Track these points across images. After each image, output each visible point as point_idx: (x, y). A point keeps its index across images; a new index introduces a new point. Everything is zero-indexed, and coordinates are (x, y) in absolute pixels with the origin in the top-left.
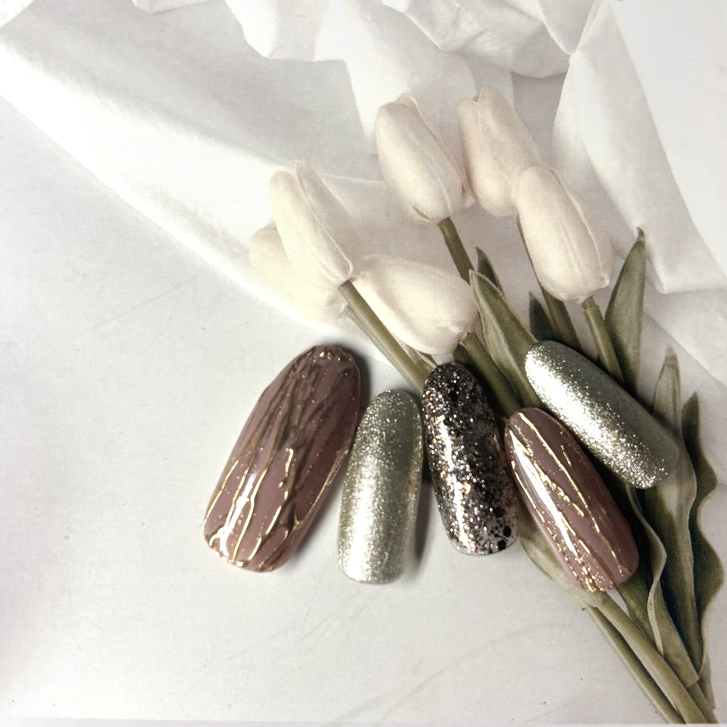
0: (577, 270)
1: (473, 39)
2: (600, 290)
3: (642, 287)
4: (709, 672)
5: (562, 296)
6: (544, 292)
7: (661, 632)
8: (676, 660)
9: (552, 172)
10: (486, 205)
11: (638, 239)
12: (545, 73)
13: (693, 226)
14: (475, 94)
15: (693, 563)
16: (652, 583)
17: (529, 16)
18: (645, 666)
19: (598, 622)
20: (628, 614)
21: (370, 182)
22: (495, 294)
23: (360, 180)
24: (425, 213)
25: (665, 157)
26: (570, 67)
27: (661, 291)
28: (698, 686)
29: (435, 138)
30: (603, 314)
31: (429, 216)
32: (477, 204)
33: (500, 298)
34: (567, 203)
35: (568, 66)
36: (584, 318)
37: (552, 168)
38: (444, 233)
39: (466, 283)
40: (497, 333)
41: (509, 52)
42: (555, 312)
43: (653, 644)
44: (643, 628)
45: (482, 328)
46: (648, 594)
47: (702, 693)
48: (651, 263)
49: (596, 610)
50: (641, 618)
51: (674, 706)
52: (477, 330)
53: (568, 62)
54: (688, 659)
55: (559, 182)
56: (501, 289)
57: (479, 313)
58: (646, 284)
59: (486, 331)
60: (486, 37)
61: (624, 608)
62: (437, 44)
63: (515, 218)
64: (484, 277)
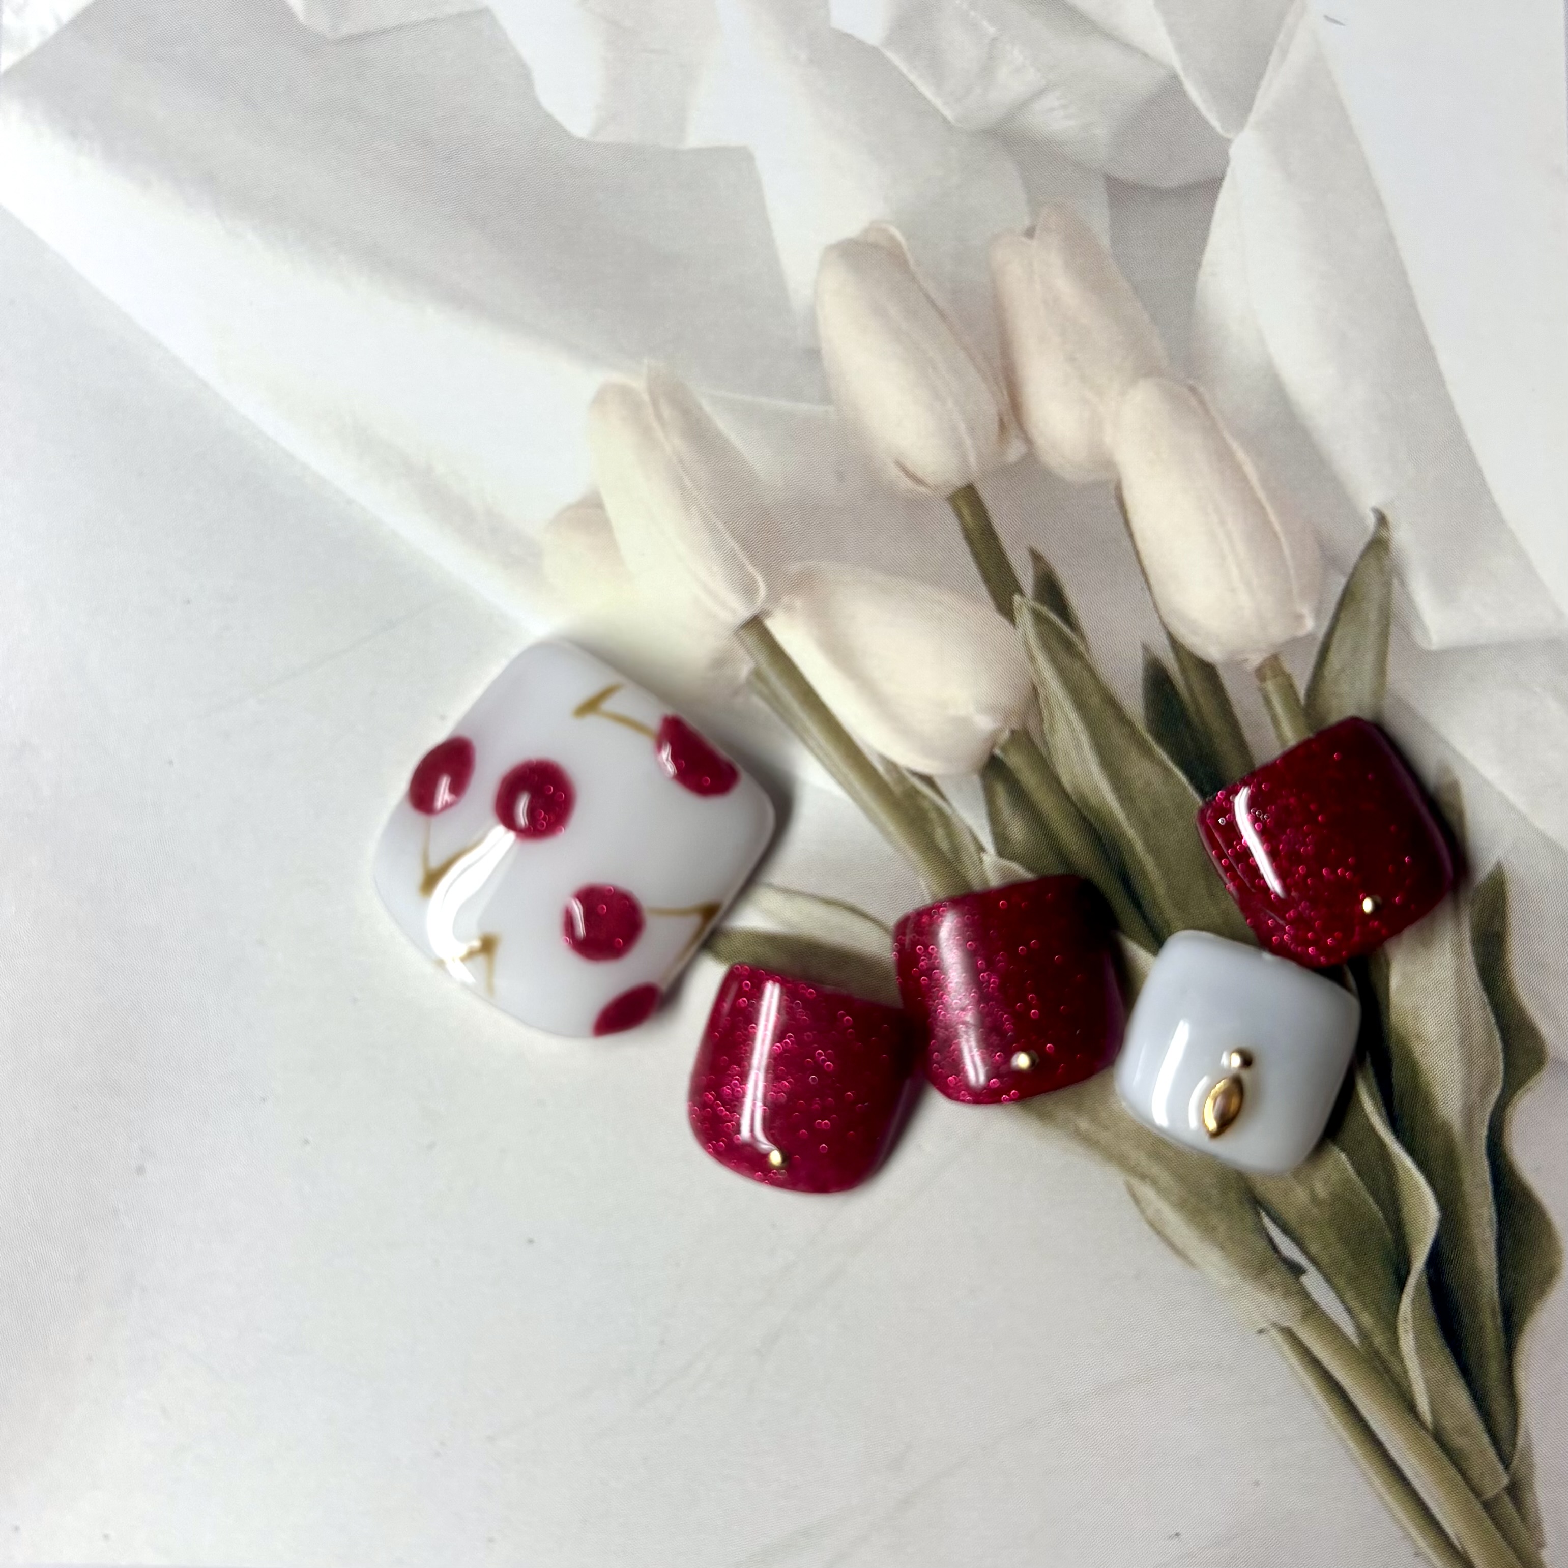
0: (1244, 599)
1: (1024, 104)
2: (1294, 642)
3: (1384, 636)
4: (1531, 1466)
5: (1213, 653)
6: (1176, 645)
7: (1427, 1381)
8: (1459, 1441)
9: (1193, 390)
10: (1051, 458)
11: (1377, 531)
12: (1176, 178)
13: (1494, 505)
14: (1027, 222)
15: (1495, 1231)
16: (1408, 1273)
17: (1145, 55)
18: (1394, 1453)
19: (1294, 1359)
20: (1356, 1341)
21: (803, 408)
22: (1068, 648)
23: (784, 404)
24: (920, 474)
25: (1434, 358)
26: (1233, 164)
27: (1424, 645)
28: (1507, 1499)
29: (942, 315)
30: (1302, 692)
31: (929, 480)
32: (1031, 456)
33: (1079, 657)
34: (1224, 456)
35: (1227, 162)
36: (1260, 700)
37: (1191, 382)
38: (960, 516)
39: (1006, 622)
40: (1073, 731)
41: (1102, 133)
42: (1198, 687)
43: (1411, 1407)
44: (1388, 1370)
45: (1042, 720)
46: (1400, 1297)
47: (1515, 1514)
48: (1403, 583)
49: (1288, 1333)
50: (1384, 1350)
51: (1456, 1542)
52: (1032, 725)
53: (1227, 154)
54: (1485, 1439)
55: (1207, 411)
56: (1082, 637)
57: (1035, 689)
58: (1393, 629)
59: (1051, 726)
60: (1050, 100)
61: (1348, 1328)
62: (948, 113)
63: (1112, 487)
64: (1045, 610)
